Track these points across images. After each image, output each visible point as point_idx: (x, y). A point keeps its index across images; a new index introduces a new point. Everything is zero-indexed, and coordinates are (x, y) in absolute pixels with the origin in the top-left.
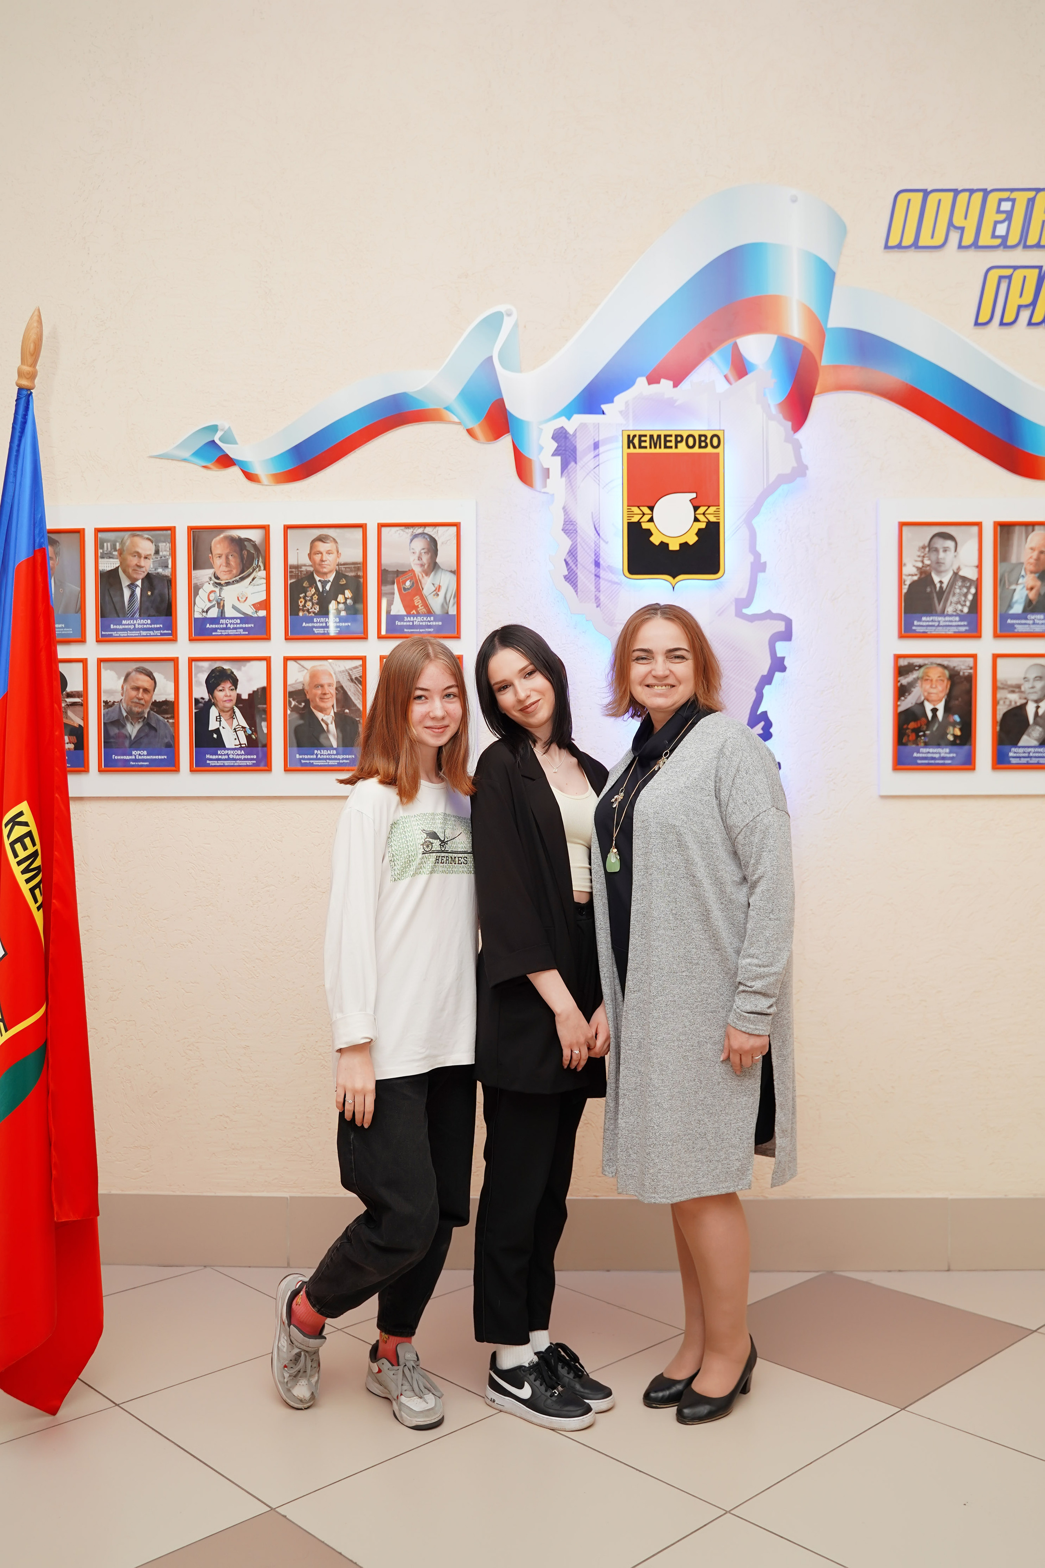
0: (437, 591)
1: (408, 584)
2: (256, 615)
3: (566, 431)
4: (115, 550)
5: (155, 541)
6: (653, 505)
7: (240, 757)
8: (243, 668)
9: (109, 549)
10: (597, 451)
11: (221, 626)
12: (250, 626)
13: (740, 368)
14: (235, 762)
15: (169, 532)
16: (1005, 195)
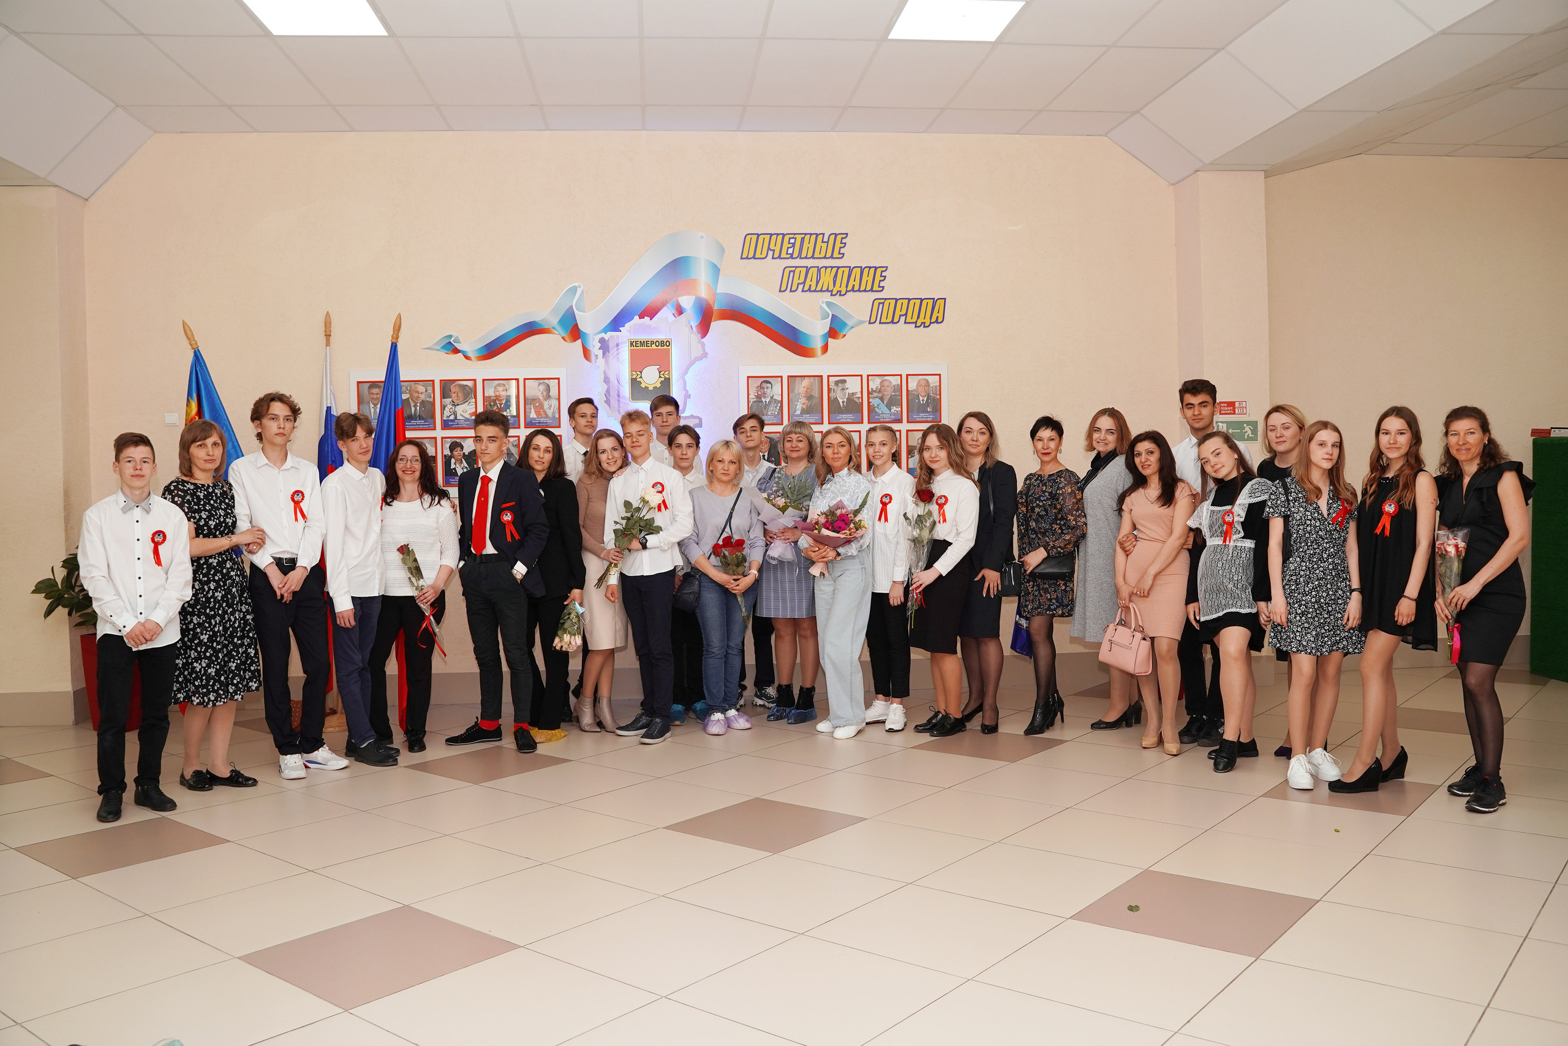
0: (550, 407)
1: (537, 404)
2: (471, 418)
3: (604, 339)
4: (408, 390)
5: (426, 386)
10: (618, 347)
13: (680, 311)
16: (792, 236)
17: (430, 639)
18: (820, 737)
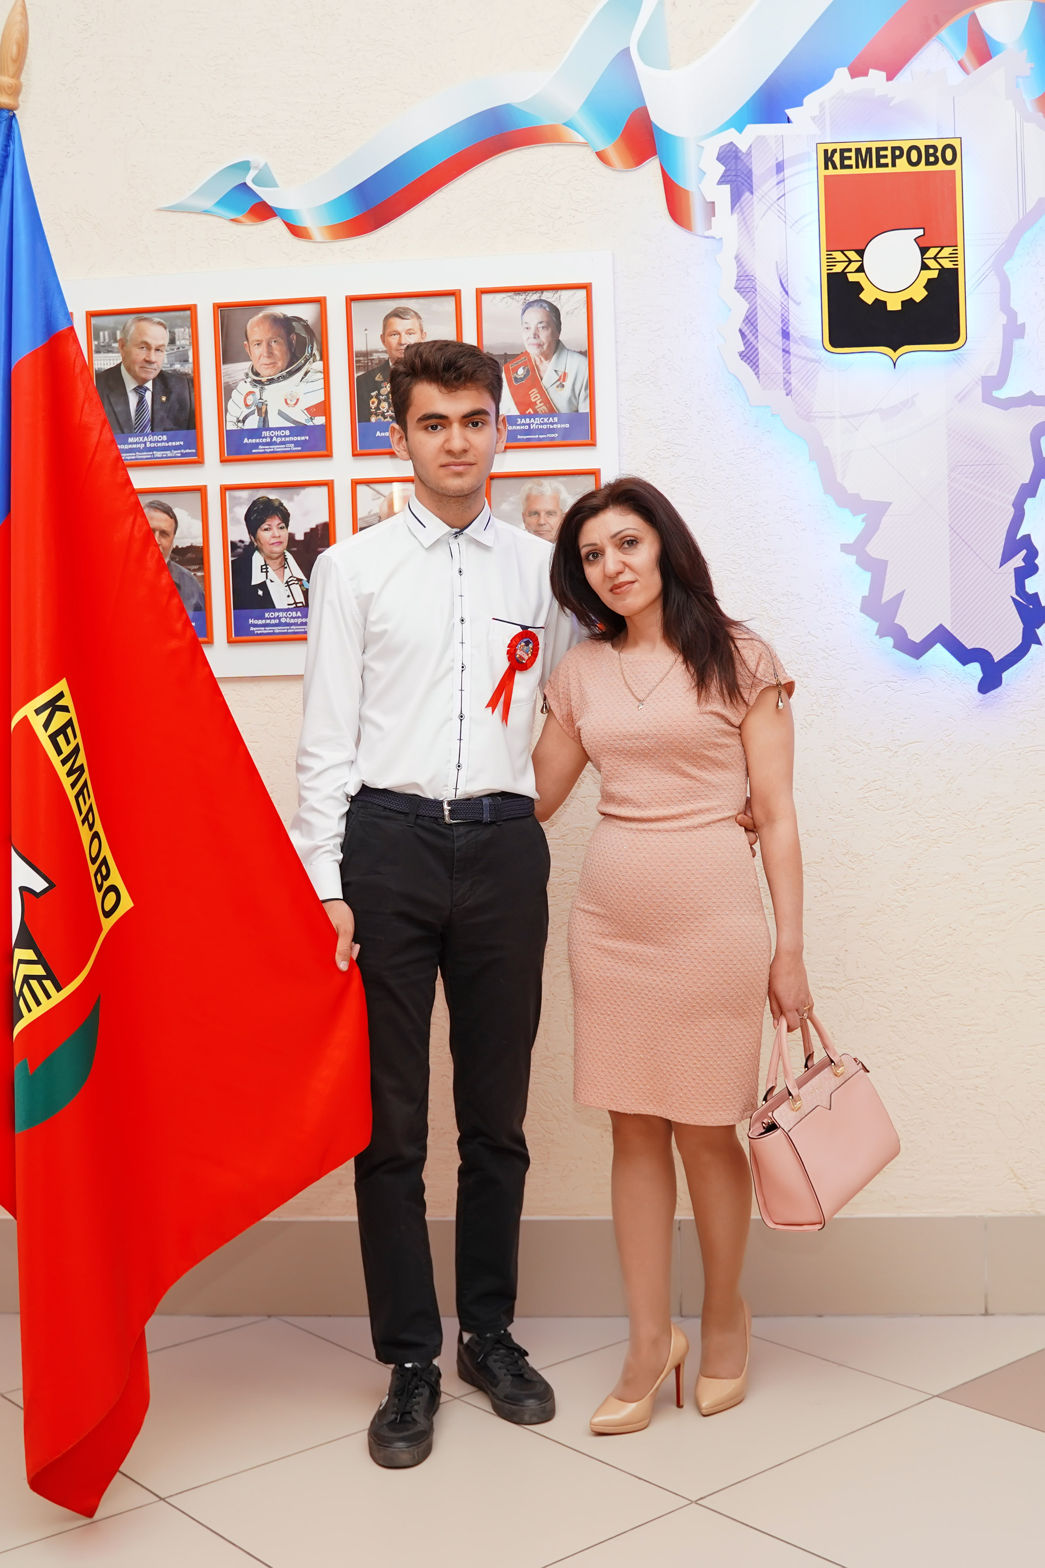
0: (561, 380)
2: (311, 424)
3: (737, 148)
4: (116, 341)
5: (170, 327)
6: (862, 247)
7: (296, 620)
8: (296, 498)
9: (107, 340)
10: (782, 173)
11: (264, 440)
12: (303, 438)
13: (981, 49)
14: (289, 628)
15: (188, 312)
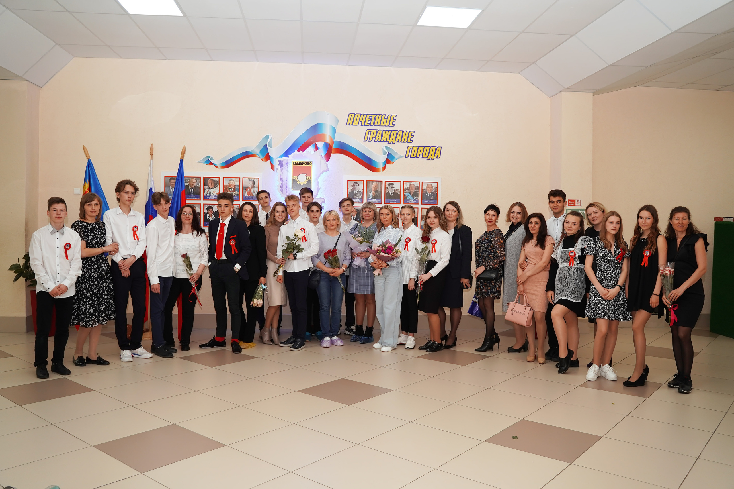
0: (254, 191)
1: (248, 190)
2: (217, 196)
3: (281, 160)
4: (188, 181)
5: (196, 180)
10: (287, 164)
13: (317, 148)
16: (371, 115)
17: (195, 298)
18: (375, 350)
